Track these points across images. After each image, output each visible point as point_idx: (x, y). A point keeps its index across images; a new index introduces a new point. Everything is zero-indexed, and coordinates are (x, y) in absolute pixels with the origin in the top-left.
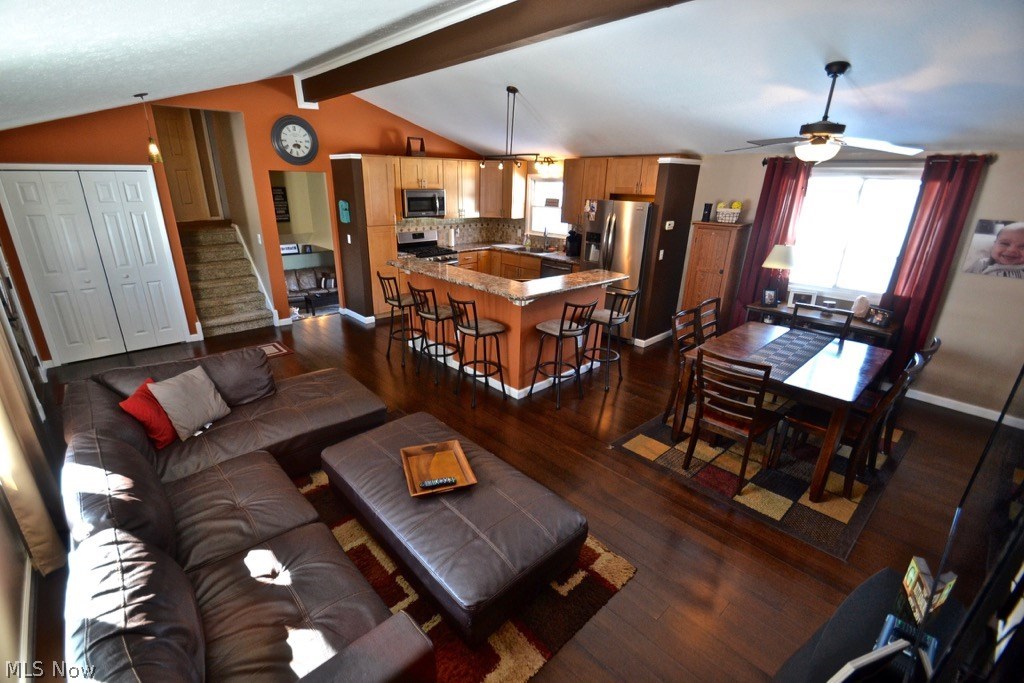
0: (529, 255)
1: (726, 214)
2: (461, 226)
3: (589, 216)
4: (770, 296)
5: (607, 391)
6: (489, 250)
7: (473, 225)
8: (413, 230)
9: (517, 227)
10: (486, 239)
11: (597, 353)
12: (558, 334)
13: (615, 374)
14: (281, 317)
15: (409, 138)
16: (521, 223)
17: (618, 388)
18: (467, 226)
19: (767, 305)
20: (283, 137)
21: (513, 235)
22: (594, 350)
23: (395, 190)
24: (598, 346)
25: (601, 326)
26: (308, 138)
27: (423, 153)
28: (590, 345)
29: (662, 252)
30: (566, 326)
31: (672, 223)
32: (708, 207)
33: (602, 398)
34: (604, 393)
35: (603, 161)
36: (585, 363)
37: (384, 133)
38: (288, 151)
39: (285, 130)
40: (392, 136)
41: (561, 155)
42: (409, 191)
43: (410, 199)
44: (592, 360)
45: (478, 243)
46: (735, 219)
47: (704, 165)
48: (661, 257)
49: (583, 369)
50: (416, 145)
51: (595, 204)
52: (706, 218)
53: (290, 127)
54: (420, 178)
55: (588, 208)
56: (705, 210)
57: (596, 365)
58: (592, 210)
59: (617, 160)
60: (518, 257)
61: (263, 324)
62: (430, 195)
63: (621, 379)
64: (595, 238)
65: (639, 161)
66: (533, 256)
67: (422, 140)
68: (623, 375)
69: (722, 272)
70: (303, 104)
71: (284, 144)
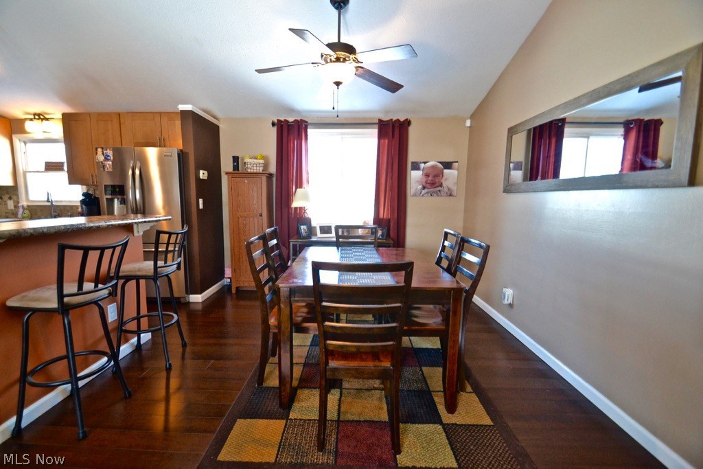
1: (253, 164)
3: (104, 167)
4: (304, 230)
5: (169, 370)
11: (144, 322)
12: (54, 305)
13: (174, 342)
16: (11, 192)
17: (183, 358)
19: (304, 238)
22: (138, 318)
24: (144, 310)
25: (142, 282)
28: (130, 312)
29: (201, 201)
30: (70, 288)
31: (206, 172)
32: (236, 159)
33: (163, 382)
34: (164, 374)
36: (127, 341)
41: (56, 111)
44: (138, 333)
46: (261, 169)
47: (222, 126)
48: (201, 206)
49: (125, 350)
51: (110, 153)
52: (236, 168)
55: (101, 158)
56: (234, 162)
57: (146, 337)
58: (106, 159)
63: (184, 345)
64: (119, 190)
68: (186, 340)
69: (261, 215)
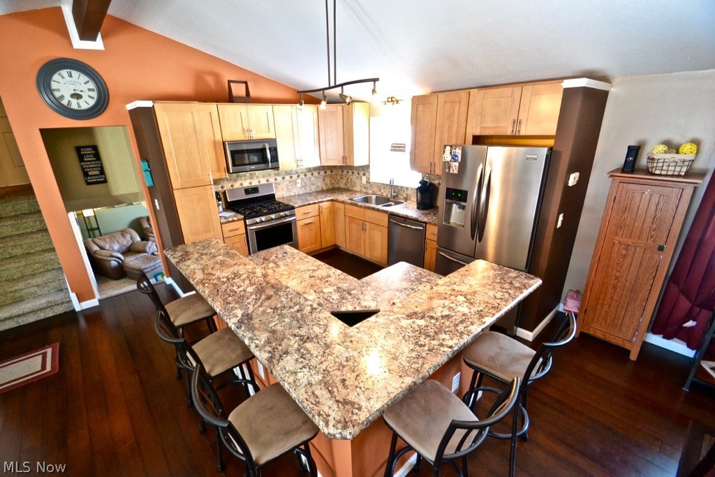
0: (373, 209)
1: (669, 162)
2: (302, 176)
3: (449, 167)
6: (332, 200)
7: (316, 174)
8: (246, 184)
9: (361, 173)
10: (331, 187)
14: (81, 300)
15: (229, 82)
16: (366, 168)
18: (309, 175)
20: (54, 85)
21: (358, 181)
23: (215, 143)
26: (91, 85)
27: (248, 99)
29: (561, 216)
31: (577, 175)
32: (633, 151)
35: (463, 94)
37: (199, 76)
38: (65, 102)
39: (56, 77)
40: (210, 80)
42: (232, 143)
43: (233, 153)
45: (322, 192)
46: (685, 170)
47: (614, 91)
48: (560, 223)
50: (239, 90)
51: (458, 152)
52: (628, 167)
53: (64, 72)
54: (246, 127)
55: (448, 157)
56: (628, 155)
58: (454, 158)
59: (483, 92)
60: (362, 210)
61: (59, 310)
62: (260, 146)
64: (459, 196)
65: (517, 90)
66: (378, 210)
67: (246, 83)
69: (661, 248)
70: (78, 43)
71: (57, 94)
